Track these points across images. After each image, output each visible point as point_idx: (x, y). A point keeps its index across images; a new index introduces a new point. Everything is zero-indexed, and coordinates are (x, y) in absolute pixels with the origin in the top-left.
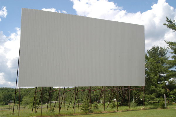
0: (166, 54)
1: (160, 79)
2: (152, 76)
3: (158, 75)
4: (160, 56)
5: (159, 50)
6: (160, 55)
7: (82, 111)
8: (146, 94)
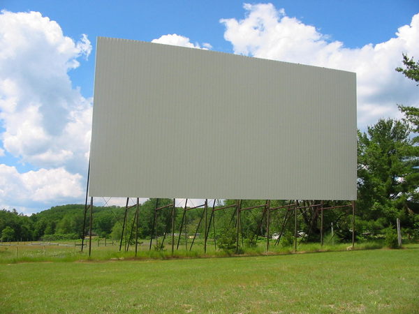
0: (408, 135)
1: (393, 188)
2: (375, 180)
3: (389, 181)
4: (395, 141)
5: (392, 128)
6: (394, 137)
7: (222, 250)
8: (362, 219)
